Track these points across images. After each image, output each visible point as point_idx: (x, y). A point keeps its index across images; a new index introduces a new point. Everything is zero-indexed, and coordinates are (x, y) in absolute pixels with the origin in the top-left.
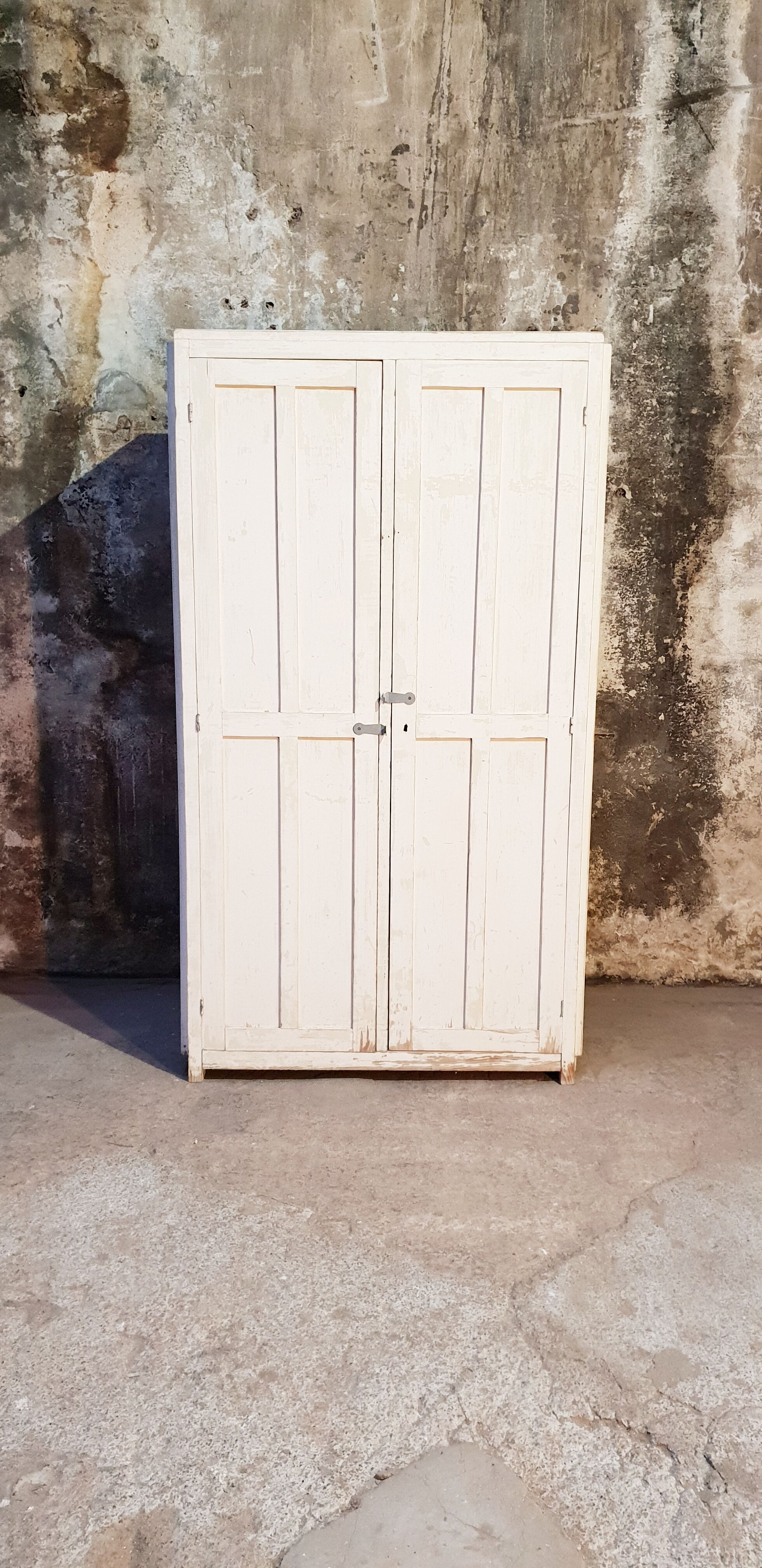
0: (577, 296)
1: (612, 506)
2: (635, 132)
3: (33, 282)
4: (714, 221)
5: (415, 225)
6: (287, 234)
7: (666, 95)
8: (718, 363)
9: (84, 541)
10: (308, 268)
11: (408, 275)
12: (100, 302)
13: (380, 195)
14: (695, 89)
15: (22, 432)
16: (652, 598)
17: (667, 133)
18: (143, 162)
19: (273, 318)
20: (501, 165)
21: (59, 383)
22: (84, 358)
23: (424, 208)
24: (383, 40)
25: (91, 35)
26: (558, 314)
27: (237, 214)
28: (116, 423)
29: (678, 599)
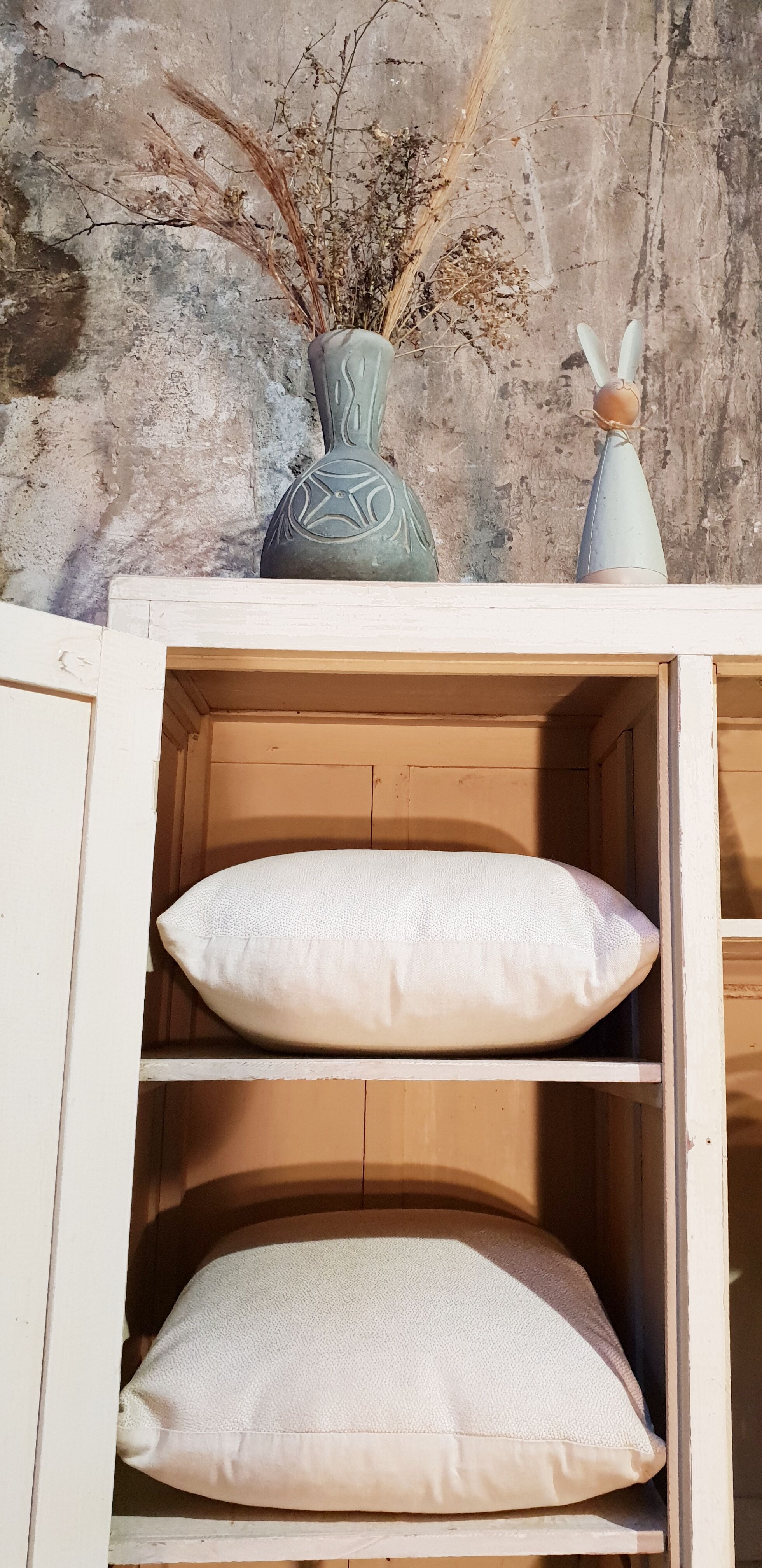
18: (104, 381)
24: (543, 197)
25: (31, 192)
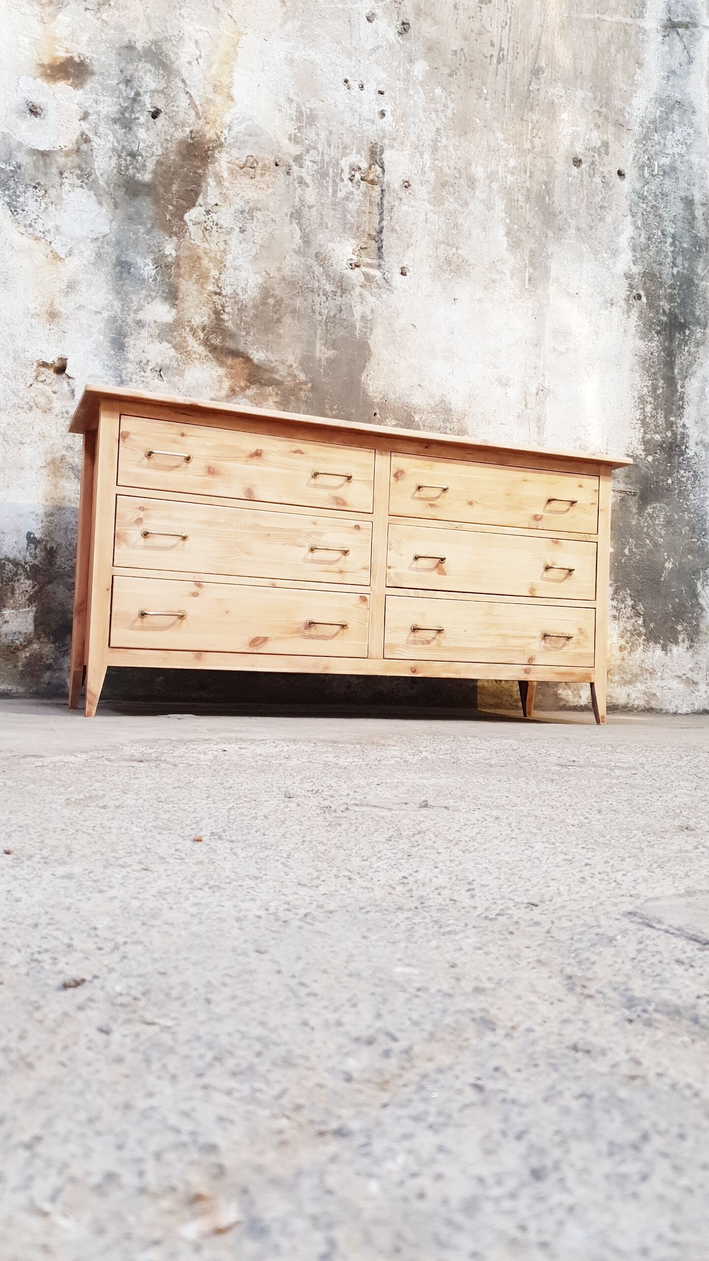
0: (608, 143)
1: (633, 306)
2: (644, 37)
3: (175, 20)
4: (694, 112)
5: (495, 60)
6: (398, 42)
7: (662, 18)
8: (699, 212)
9: (205, 262)
10: (413, 72)
11: (489, 97)
12: (236, 53)
13: (469, 30)
14: (680, 20)
15: (154, 149)
16: (662, 382)
17: (663, 43)
19: (383, 104)
20: (556, 34)
21: (194, 115)
22: (219, 99)
23: (501, 49)
26: (595, 152)
27: (359, 13)
28: (244, 160)
29: (679, 387)
